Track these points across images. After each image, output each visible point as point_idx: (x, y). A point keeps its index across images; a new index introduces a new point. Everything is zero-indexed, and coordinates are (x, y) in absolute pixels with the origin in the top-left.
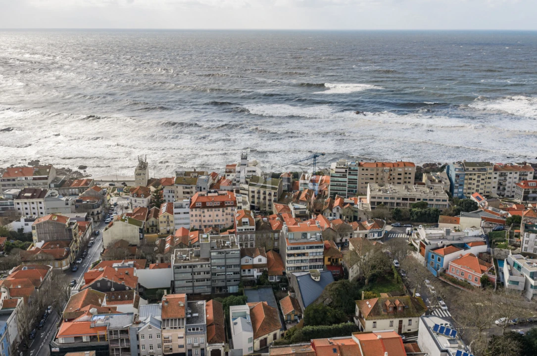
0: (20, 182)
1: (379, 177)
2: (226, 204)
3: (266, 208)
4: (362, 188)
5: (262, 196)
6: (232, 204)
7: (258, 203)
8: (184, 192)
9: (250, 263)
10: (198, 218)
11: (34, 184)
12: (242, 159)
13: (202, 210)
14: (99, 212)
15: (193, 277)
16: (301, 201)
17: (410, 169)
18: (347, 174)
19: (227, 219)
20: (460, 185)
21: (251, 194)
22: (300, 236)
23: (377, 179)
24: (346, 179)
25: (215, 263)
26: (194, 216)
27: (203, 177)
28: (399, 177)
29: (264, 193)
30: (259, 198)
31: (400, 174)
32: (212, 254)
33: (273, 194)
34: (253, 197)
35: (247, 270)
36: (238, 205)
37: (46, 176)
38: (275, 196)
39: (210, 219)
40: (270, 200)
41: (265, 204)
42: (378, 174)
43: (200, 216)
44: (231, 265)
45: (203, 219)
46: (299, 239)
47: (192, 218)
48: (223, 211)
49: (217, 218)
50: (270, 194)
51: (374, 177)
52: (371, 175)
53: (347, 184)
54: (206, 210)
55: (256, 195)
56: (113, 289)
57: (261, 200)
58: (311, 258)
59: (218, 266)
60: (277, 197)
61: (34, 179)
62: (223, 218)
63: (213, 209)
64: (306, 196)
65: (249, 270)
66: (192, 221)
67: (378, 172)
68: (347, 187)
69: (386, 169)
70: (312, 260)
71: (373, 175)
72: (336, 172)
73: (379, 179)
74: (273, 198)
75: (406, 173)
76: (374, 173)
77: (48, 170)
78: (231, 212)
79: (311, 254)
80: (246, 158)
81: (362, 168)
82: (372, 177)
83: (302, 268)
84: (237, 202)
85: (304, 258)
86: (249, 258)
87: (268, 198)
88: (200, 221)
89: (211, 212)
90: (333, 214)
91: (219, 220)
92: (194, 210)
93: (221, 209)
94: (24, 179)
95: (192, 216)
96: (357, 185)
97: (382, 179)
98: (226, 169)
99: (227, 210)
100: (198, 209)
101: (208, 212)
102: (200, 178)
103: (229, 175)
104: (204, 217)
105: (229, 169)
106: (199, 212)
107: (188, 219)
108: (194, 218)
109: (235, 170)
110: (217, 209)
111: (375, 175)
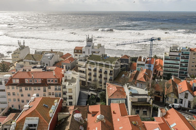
2: (48, 82)
3: (101, 86)
4: (192, 70)
5: (98, 74)
6: (56, 83)
7: (95, 81)
10: (16, 97)
12: (87, 41)
13: (19, 88)
16: (139, 81)
18: (180, 57)
21: (88, 72)
26: (11, 94)
29: (100, 71)
30: (95, 76)
33: (109, 72)
34: (90, 74)
38: (111, 74)
40: (106, 79)
41: (101, 82)
43: (18, 94)
47: (9, 97)
48: (45, 91)
50: (106, 73)
53: (179, 67)
54: (23, 88)
55: (93, 73)
57: (97, 78)
60: (112, 76)
63: (32, 88)
64: (145, 77)
66: (10, 100)
68: (179, 69)
72: (170, 55)
74: (109, 77)
78: (55, 92)
80: (91, 41)
81: (193, 53)
84: (63, 80)
87: (104, 76)
88: (19, 100)
89: (30, 91)
90: (178, 101)
92: (10, 87)
93: (42, 88)
95: (9, 94)
98: (74, 50)
99: (49, 90)
100: (15, 87)
101: (26, 91)
102: (46, 55)
103: (77, 55)
104: (22, 95)
105: (77, 50)
106: (16, 90)
107: (4, 97)
108: (12, 97)
109: (81, 51)
110: (37, 88)
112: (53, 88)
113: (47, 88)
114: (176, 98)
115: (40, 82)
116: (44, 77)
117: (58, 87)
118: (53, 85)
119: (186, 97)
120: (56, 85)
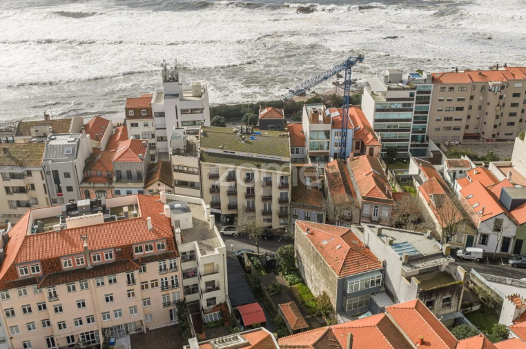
2: (137, 255)
3: (254, 218)
4: (438, 129)
5: (242, 188)
6: (162, 251)
7: (232, 206)
8: (7, 189)
10: (37, 317)
12: (166, 81)
13: (45, 291)
16: (370, 199)
18: (414, 102)
19: (147, 302)
23: (470, 107)
24: (410, 115)
26: (18, 311)
27: (62, 140)
28: (516, 100)
29: (249, 179)
31: (517, 94)
33: (276, 181)
34: (215, 190)
36: (183, 248)
38: (283, 186)
39: (83, 313)
40: (267, 199)
42: (472, 98)
43: (42, 307)
45: (55, 319)
47: (11, 322)
48: (131, 281)
49: (110, 308)
50: (268, 182)
51: (465, 105)
52: (459, 100)
53: (412, 125)
54: (61, 289)
55: (224, 186)
57: (241, 197)
60: (288, 191)
62: (132, 302)
63: (92, 282)
66: (14, 328)
67: (474, 93)
68: (411, 132)
69: (494, 86)
71: (463, 100)
72: (388, 100)
74: (276, 194)
76: (467, 96)
78: (158, 277)
80: (175, 79)
81: (440, 86)
82: (460, 104)
84: (178, 238)
87: (260, 191)
88: (47, 323)
89: (86, 292)
90: (477, 238)
91: (118, 313)
92: (13, 292)
93: (122, 277)
95: (10, 313)
96: (427, 125)
97: (480, 108)
98: (127, 110)
99: (143, 274)
100: (29, 288)
101: (72, 294)
102: (52, 143)
103: (136, 125)
104: (58, 309)
105: (135, 110)
106: (32, 296)
108: (21, 320)
109: (149, 110)
110: (105, 278)
111: (468, 98)
112: (153, 267)
113: (136, 273)
114: (471, 232)
115: (112, 259)
116: (123, 242)
117: (168, 262)
118: (152, 259)
119: (498, 229)
120: (162, 257)
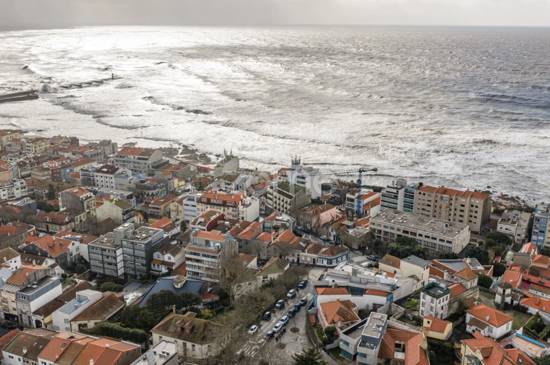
0: (130, 160)
1: (438, 204)
2: (228, 204)
5: (281, 203)
6: (234, 205)
9: (161, 259)
11: (138, 163)
12: (292, 164)
13: (206, 206)
14: (154, 193)
15: (103, 259)
17: (477, 202)
18: (399, 196)
20: (541, 232)
21: (274, 200)
22: (204, 243)
23: (435, 206)
24: (397, 202)
25: (126, 251)
26: (200, 210)
28: (463, 208)
29: (283, 201)
30: (279, 204)
31: (463, 206)
32: (123, 242)
35: (156, 265)
37: (147, 157)
40: (286, 208)
41: (283, 211)
42: (436, 201)
44: (139, 257)
46: (201, 245)
47: (198, 212)
48: (224, 211)
50: (286, 202)
51: (432, 204)
52: (428, 201)
54: (209, 206)
56: (39, 254)
57: (281, 207)
58: (207, 266)
59: (128, 254)
61: (139, 159)
65: (158, 266)
67: (437, 199)
69: (444, 197)
70: (208, 269)
71: (430, 201)
72: (387, 192)
73: (438, 207)
75: (472, 206)
76: (432, 199)
77: (151, 152)
78: (232, 212)
79: (207, 263)
81: (419, 191)
82: (429, 203)
83: (200, 274)
84: (240, 204)
85: (200, 265)
86: (161, 254)
87: (285, 205)
89: (214, 209)
92: (200, 204)
93: (222, 208)
94: (132, 157)
95: (198, 209)
97: (440, 208)
100: (203, 204)
101: (211, 208)
102: (241, 176)
103: (281, 178)
106: (203, 207)
107: (195, 211)
110: (219, 207)
111: (433, 201)
112: (231, 209)
113: (226, 208)
115: (221, 203)
116: (225, 200)
117: (234, 209)
118: (231, 206)
120: (233, 207)
